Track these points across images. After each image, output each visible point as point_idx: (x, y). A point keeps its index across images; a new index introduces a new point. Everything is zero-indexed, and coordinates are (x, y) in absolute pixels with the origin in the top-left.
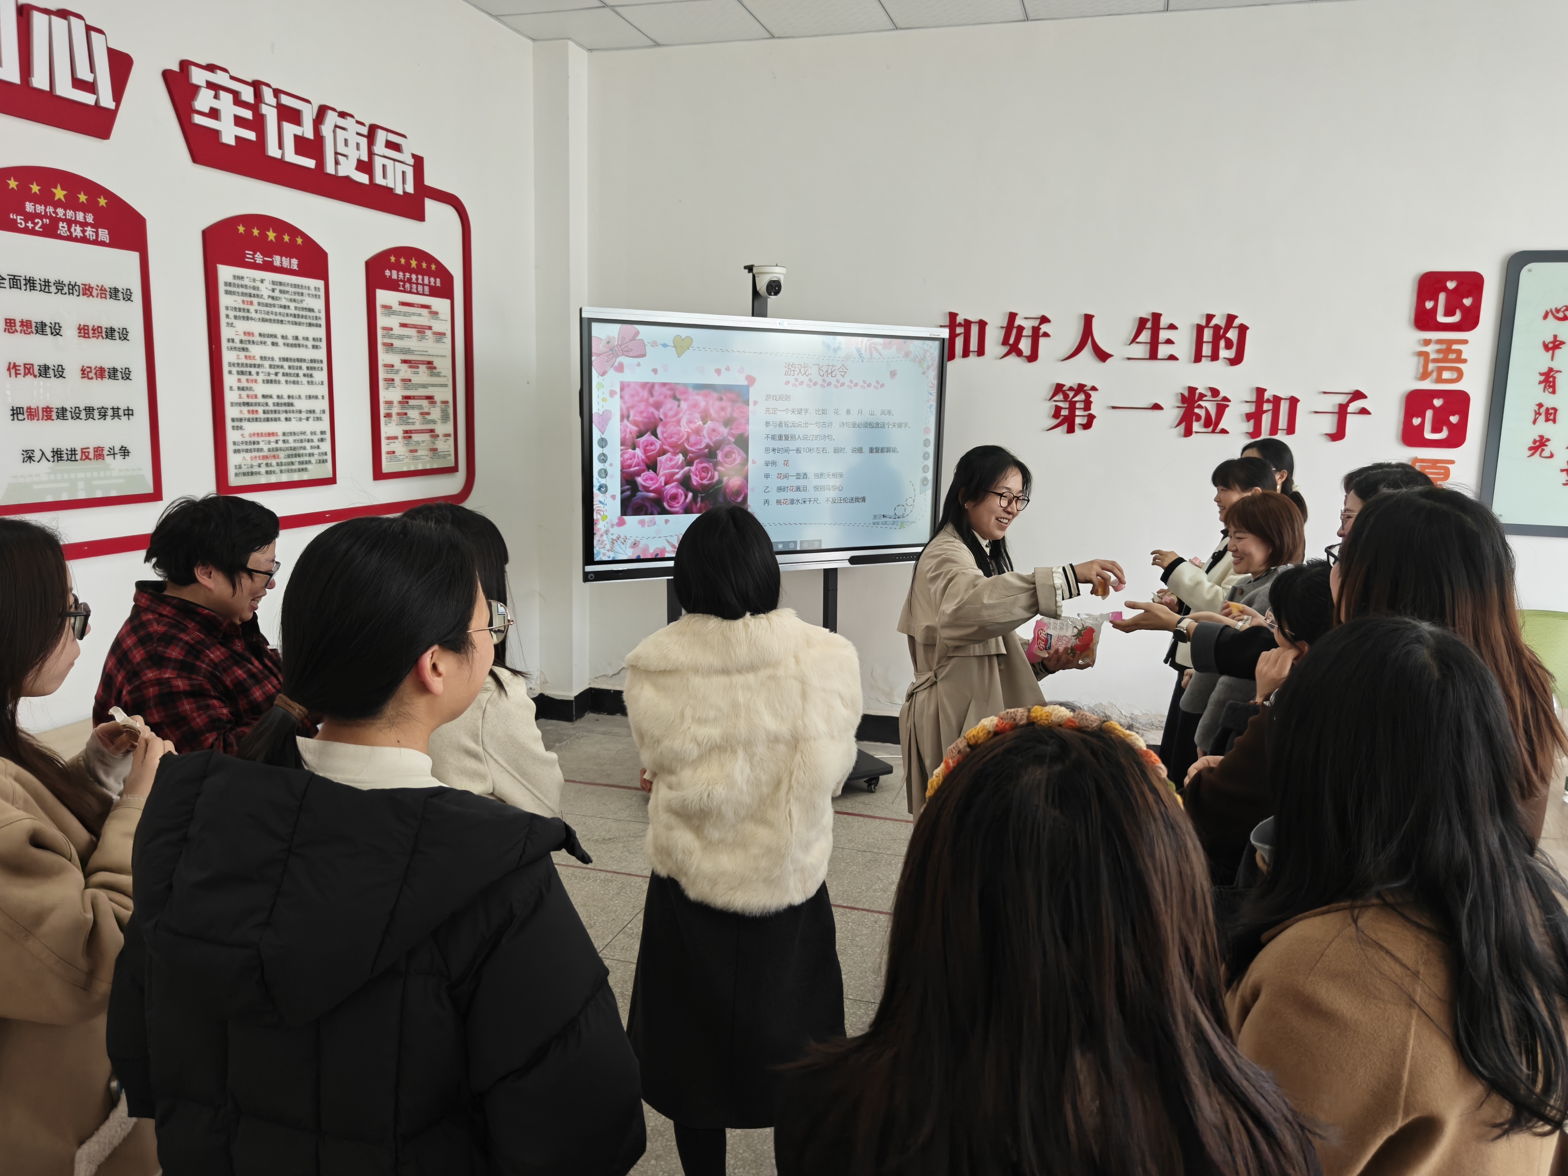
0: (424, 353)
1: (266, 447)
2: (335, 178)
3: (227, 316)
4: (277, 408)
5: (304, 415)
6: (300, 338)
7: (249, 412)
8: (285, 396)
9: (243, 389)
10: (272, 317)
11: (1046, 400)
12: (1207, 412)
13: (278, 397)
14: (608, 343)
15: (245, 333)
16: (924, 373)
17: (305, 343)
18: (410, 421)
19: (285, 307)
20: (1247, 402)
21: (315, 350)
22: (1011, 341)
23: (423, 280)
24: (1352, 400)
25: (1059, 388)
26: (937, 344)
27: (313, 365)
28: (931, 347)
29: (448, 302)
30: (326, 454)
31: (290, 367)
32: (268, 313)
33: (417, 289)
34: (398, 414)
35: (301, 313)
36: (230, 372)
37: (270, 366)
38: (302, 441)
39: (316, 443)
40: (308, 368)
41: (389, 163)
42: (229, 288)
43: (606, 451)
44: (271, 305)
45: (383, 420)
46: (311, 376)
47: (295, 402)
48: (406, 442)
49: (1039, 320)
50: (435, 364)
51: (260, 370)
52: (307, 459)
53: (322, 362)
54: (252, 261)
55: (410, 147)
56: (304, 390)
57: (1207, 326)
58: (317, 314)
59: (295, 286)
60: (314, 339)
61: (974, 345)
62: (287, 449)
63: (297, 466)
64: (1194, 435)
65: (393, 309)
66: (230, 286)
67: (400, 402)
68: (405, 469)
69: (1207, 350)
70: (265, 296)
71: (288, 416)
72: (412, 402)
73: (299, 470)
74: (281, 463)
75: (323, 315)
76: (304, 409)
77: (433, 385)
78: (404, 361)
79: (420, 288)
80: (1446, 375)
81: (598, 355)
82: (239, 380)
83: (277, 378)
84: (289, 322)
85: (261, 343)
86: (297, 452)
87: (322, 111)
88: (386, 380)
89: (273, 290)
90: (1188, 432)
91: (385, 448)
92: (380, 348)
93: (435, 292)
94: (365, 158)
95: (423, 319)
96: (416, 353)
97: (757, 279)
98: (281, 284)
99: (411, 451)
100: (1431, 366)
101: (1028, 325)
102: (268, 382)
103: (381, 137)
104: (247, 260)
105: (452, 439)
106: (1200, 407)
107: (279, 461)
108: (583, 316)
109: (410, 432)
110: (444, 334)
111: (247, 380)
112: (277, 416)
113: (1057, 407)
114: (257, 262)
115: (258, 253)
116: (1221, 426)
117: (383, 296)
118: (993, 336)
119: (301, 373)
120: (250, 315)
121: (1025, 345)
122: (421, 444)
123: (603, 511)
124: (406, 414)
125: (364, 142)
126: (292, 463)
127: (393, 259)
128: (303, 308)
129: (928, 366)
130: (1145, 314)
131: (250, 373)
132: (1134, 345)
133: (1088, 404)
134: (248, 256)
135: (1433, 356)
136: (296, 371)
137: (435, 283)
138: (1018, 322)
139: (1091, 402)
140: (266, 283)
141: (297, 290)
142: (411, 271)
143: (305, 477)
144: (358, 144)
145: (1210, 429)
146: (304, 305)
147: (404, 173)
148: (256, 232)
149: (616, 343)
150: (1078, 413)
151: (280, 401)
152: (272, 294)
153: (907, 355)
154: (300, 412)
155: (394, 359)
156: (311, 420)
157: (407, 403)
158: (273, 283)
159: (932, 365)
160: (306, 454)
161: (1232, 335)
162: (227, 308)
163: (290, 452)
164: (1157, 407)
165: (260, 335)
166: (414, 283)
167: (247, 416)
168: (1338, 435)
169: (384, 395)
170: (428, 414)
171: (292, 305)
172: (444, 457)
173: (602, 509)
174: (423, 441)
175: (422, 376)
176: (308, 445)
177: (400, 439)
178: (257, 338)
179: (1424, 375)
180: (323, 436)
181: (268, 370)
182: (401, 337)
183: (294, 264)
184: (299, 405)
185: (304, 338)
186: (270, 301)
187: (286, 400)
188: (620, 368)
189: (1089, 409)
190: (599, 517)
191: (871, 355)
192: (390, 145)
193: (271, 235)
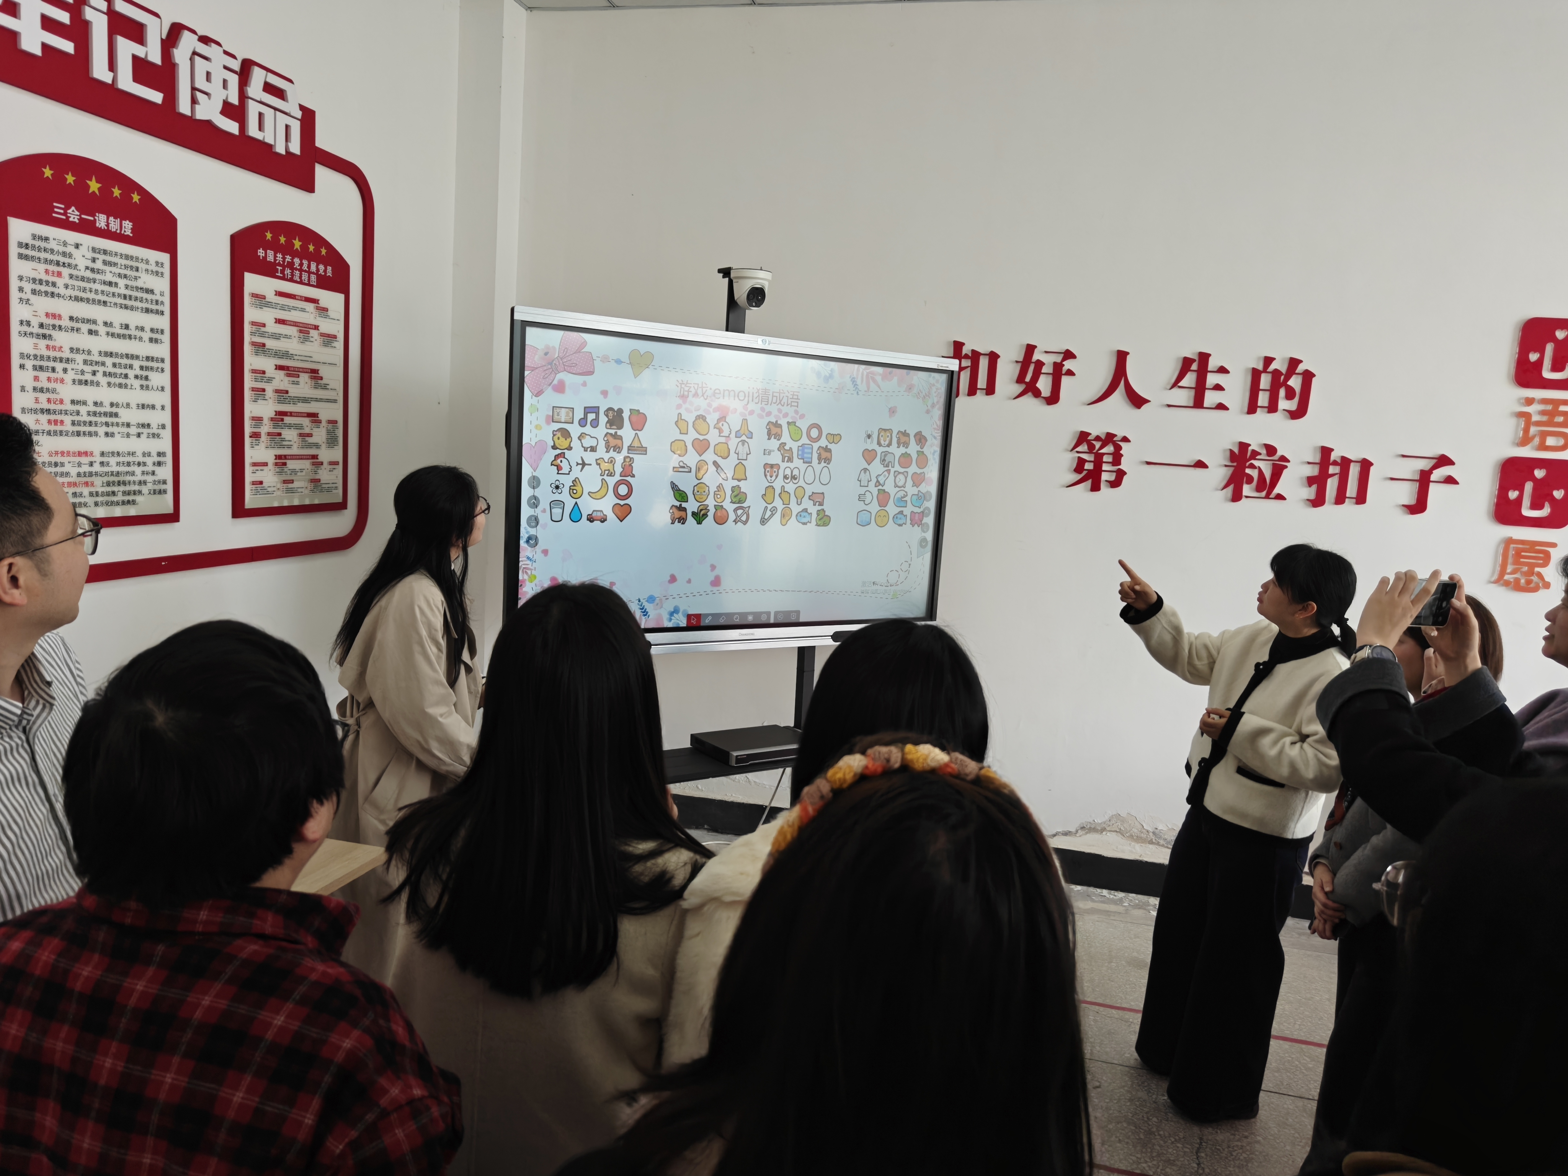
0: (307, 358)
1: (74, 471)
2: (190, 120)
3: (21, 289)
4: (93, 419)
5: (133, 430)
6: (132, 327)
7: (49, 422)
8: (107, 404)
9: (41, 390)
10: (92, 296)
11: (1067, 450)
12: (1261, 472)
13: (96, 404)
14: (546, 354)
15: (47, 315)
16: (928, 412)
17: (139, 334)
18: (284, 443)
19: (110, 284)
20: (1309, 463)
21: (153, 345)
22: (1028, 379)
23: (309, 267)
24: (1435, 467)
25: (1083, 437)
26: (944, 378)
27: (150, 364)
28: (937, 381)
29: (341, 297)
30: (165, 482)
31: (114, 365)
32: (84, 290)
33: (301, 277)
34: (269, 434)
35: (134, 294)
36: (22, 367)
37: (85, 362)
38: (129, 464)
39: (150, 468)
40: (142, 368)
41: (268, 113)
42: (24, 251)
43: (538, 492)
44: (89, 280)
45: (247, 440)
46: (147, 378)
47: (121, 411)
48: (278, 470)
49: (1062, 355)
50: (321, 373)
51: (69, 366)
52: (136, 488)
53: (163, 361)
54: (64, 217)
55: (297, 96)
56: (136, 396)
57: (1265, 370)
58: (160, 299)
59: (127, 257)
60: (152, 330)
61: (982, 382)
62: (106, 474)
63: (120, 498)
64: (1244, 500)
65: (267, 300)
66: (27, 248)
67: (272, 419)
68: (276, 504)
69: (1263, 399)
70: (81, 267)
71: (110, 429)
72: (288, 420)
73: (123, 503)
74: (97, 492)
75: (167, 299)
76: (133, 422)
77: (317, 400)
78: (280, 368)
79: (305, 276)
80: (1550, 441)
81: (533, 369)
82: (36, 378)
83: (95, 379)
84: (116, 304)
85: (72, 329)
86: (121, 478)
87: (176, 31)
88: (253, 389)
89: (94, 260)
90: (1237, 496)
91: (249, 476)
92: (247, 348)
93: (323, 283)
94: (234, 100)
95: (309, 315)
96: (296, 357)
97: (735, 285)
98: (105, 252)
99: (285, 482)
100: (1533, 430)
101: (1049, 361)
102: (80, 382)
103: (258, 77)
104: (54, 215)
105: (340, 467)
106: (1252, 466)
107: (93, 489)
108: (515, 318)
109: (285, 457)
110: (335, 337)
111: (49, 379)
112: (92, 429)
113: (1079, 458)
114: (71, 219)
115: (73, 208)
116: (1277, 490)
117: (253, 282)
118: (1007, 371)
119: (131, 374)
120: (56, 291)
121: (1044, 384)
122: (299, 474)
123: (531, 570)
124: (280, 434)
125: (234, 80)
126: (114, 493)
127: (269, 236)
128: (137, 288)
129: (933, 403)
130: (1191, 353)
131: (53, 370)
132: (1175, 390)
133: (1117, 458)
134: (56, 210)
135: (1535, 418)
136: (124, 371)
137: (325, 271)
138: (1036, 356)
139: (1122, 455)
140: (83, 250)
141: (129, 263)
142: (294, 254)
143: (132, 511)
144: (225, 82)
145: (1264, 494)
146: (140, 283)
147: (287, 127)
148: (70, 179)
149: (557, 355)
150: (1105, 467)
151: (98, 409)
152: (91, 265)
153: (910, 388)
154: (128, 425)
155: (267, 364)
156: (144, 436)
157: (282, 420)
158: (94, 250)
159: (938, 402)
160: (134, 482)
161: (1295, 382)
162: (21, 278)
163: (111, 479)
164: (1200, 464)
165: (71, 318)
166: (296, 269)
167: (47, 427)
168: (1419, 506)
169: (251, 408)
170: (310, 435)
171: (122, 282)
172: (329, 490)
173: (529, 566)
174: (302, 470)
175: (303, 387)
176: (138, 470)
177: (271, 465)
178: (65, 322)
179: (1525, 441)
180: (161, 459)
181: (81, 366)
182: (276, 337)
183: (127, 227)
184: (125, 415)
185: (137, 328)
186: (88, 274)
187: (108, 409)
188: (560, 388)
189: (1119, 464)
190: (526, 577)
191: (868, 387)
192: (269, 88)
193: (94, 186)
